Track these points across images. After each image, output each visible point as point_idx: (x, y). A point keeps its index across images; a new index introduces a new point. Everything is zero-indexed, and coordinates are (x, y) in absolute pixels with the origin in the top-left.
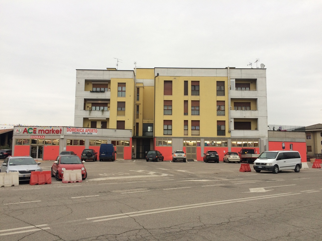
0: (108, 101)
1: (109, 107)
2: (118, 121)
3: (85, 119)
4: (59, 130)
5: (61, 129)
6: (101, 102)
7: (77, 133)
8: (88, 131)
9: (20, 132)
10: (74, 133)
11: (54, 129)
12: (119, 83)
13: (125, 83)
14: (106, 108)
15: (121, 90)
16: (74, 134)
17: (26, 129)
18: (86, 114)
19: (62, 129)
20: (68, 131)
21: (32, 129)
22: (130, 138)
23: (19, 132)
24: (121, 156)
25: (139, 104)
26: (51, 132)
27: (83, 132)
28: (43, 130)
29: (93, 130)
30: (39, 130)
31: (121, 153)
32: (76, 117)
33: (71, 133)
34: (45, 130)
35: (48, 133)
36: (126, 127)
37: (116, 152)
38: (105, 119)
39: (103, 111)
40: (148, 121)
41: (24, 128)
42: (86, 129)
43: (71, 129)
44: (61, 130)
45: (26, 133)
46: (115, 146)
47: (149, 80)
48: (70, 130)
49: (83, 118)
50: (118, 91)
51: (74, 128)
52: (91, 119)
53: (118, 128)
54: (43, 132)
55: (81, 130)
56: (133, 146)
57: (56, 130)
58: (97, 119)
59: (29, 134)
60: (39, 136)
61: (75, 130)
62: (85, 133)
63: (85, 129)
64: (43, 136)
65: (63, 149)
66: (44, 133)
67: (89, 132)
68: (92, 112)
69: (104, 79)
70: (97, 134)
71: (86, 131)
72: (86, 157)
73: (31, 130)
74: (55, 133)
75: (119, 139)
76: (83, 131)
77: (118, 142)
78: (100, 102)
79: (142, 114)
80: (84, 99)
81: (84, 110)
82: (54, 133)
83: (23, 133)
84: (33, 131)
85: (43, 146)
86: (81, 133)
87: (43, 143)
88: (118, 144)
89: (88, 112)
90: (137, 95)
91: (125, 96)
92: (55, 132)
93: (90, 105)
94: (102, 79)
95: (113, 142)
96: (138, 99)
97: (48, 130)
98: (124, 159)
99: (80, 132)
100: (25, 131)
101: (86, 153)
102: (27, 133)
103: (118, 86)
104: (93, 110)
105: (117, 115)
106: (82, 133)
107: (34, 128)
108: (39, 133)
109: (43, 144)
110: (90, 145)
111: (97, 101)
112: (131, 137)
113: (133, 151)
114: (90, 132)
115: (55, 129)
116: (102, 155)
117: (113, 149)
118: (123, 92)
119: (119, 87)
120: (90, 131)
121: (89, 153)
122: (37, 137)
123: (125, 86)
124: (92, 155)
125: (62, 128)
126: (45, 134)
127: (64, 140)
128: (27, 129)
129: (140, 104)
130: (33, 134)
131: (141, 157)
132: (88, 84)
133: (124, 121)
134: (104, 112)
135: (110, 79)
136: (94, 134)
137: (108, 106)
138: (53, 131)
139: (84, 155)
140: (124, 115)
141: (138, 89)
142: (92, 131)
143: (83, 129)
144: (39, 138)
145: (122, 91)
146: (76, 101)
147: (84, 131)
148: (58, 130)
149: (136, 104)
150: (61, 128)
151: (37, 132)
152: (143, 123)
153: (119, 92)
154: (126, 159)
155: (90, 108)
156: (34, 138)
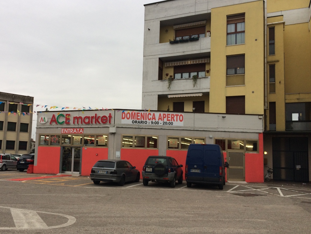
0: (206, 59)
1: (208, 72)
2: (228, 98)
3: (162, 98)
4: (107, 116)
5: (110, 114)
6: (192, 63)
7: (142, 122)
8: (164, 118)
9: (46, 121)
10: (136, 122)
11: (98, 115)
12: (229, 17)
13: (243, 14)
14: (202, 74)
15: (233, 31)
16: (136, 125)
17: (54, 116)
18: (162, 88)
19: (113, 115)
20: (123, 118)
21: (62, 115)
22: (259, 133)
23: (44, 122)
24: (240, 175)
25: (275, 61)
26: (94, 120)
27: (154, 121)
28: (81, 117)
29: (175, 117)
30: (74, 118)
31: (239, 167)
32: (145, 94)
33: (129, 122)
34: (83, 117)
35: (89, 122)
36: (248, 110)
37: (227, 165)
38: (201, 95)
39: (196, 78)
40: (297, 96)
41: (50, 115)
42: (160, 115)
43: (129, 113)
44: (110, 116)
45: (54, 124)
46: (223, 151)
47: (296, 11)
48: (128, 117)
49: (157, 97)
50: (228, 34)
51: (136, 112)
52: (172, 96)
53: (228, 113)
54: (80, 120)
55: (150, 117)
56: (266, 153)
57: (102, 116)
58: (184, 96)
59: (59, 126)
60: (74, 128)
61: (138, 116)
62: (157, 123)
63: (157, 114)
64: (80, 128)
65: (114, 154)
66: (82, 123)
67: (165, 120)
68: (175, 82)
69: (197, 14)
70: (182, 125)
71: (159, 119)
72: (153, 174)
73: (62, 117)
74: (101, 122)
75: (233, 136)
76: (153, 119)
77: (230, 142)
78: (189, 62)
79: (283, 82)
80: (158, 59)
81: (159, 79)
82: (99, 123)
83: (50, 123)
84: (64, 120)
85: (81, 149)
86: (150, 123)
87: (81, 143)
88: (230, 147)
89: (166, 83)
90: (270, 44)
91: (243, 42)
92: (100, 120)
93: (171, 72)
94: (194, 14)
95: (220, 143)
96: (272, 52)
97: (88, 118)
98: (245, 182)
99: (147, 120)
100: (54, 120)
101: (152, 166)
102: (56, 123)
103: (228, 23)
104: (176, 79)
105: (227, 85)
106: (152, 123)
107: (67, 115)
108: (74, 123)
109: (81, 145)
110: (169, 148)
111: (184, 62)
112: (261, 131)
113: (265, 164)
114: (168, 120)
115: (101, 114)
116: (193, 171)
117: (220, 157)
118: (239, 36)
119: (229, 26)
120: (168, 117)
121: (160, 165)
122: (71, 131)
123: (243, 21)
124: (167, 172)
125: (112, 113)
126: (84, 126)
127: (116, 136)
128: (56, 117)
129: (278, 61)
130: (65, 126)
131: (283, 177)
132: (167, 31)
133: (244, 97)
134: (198, 80)
135: (209, 12)
136: (177, 123)
137: (206, 69)
138: (96, 118)
139: (148, 170)
140: (243, 83)
141: (272, 30)
142: (172, 118)
143: (154, 115)
144: (75, 133)
145: (236, 32)
146: (145, 64)
147: (155, 119)
148: (105, 116)
149: (268, 62)
150: (110, 112)
151: (71, 122)
152: (287, 101)
153: (229, 36)
154: (250, 182)
155: (171, 76)
156: (67, 132)
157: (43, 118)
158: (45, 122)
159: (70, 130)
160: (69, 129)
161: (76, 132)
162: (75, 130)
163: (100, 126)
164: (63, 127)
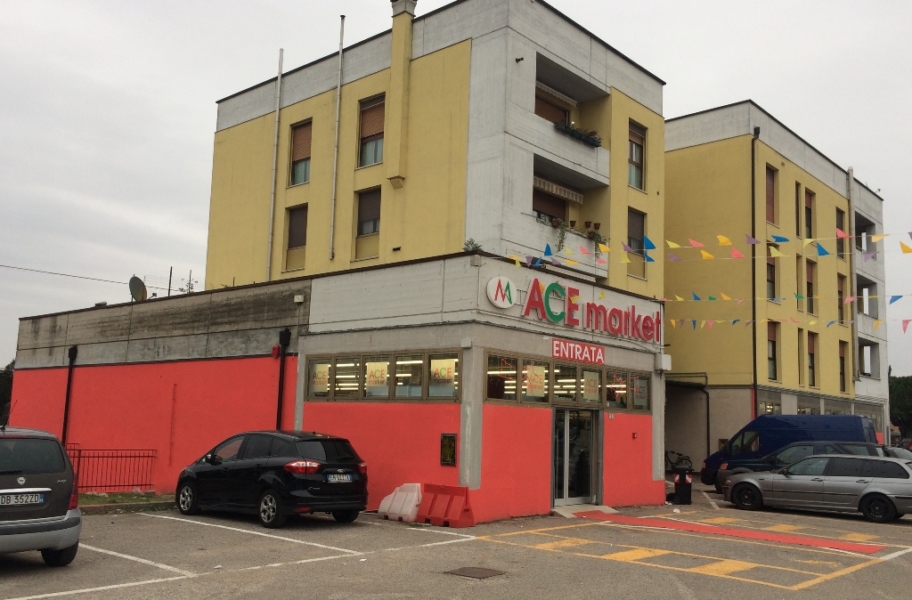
6: (559, 193)
13: (643, 130)
59: (546, 327)
60: (582, 343)
64: (597, 345)
69: (592, 81)
78: (554, 188)
80: (533, 157)
105: (628, 271)
109: (600, 404)
111: (546, 183)
122: (577, 353)
123: (641, 141)
126: (606, 338)
130: (562, 329)
135: (608, 92)
140: (643, 274)
144: (586, 359)
156: (567, 356)
157: (504, 287)
158: (511, 302)
159: (574, 348)
160: (572, 345)
161: (588, 356)
162: (586, 349)
163: (637, 347)
164: (557, 333)
